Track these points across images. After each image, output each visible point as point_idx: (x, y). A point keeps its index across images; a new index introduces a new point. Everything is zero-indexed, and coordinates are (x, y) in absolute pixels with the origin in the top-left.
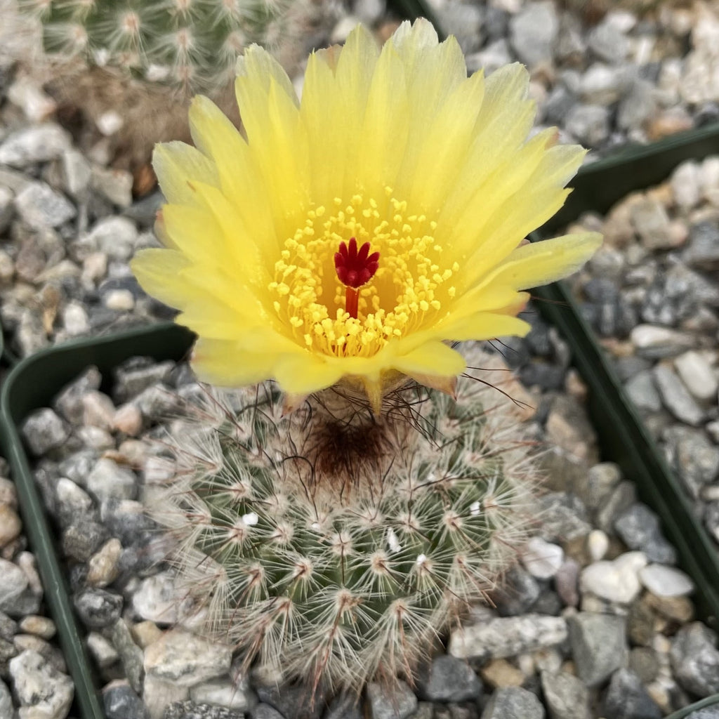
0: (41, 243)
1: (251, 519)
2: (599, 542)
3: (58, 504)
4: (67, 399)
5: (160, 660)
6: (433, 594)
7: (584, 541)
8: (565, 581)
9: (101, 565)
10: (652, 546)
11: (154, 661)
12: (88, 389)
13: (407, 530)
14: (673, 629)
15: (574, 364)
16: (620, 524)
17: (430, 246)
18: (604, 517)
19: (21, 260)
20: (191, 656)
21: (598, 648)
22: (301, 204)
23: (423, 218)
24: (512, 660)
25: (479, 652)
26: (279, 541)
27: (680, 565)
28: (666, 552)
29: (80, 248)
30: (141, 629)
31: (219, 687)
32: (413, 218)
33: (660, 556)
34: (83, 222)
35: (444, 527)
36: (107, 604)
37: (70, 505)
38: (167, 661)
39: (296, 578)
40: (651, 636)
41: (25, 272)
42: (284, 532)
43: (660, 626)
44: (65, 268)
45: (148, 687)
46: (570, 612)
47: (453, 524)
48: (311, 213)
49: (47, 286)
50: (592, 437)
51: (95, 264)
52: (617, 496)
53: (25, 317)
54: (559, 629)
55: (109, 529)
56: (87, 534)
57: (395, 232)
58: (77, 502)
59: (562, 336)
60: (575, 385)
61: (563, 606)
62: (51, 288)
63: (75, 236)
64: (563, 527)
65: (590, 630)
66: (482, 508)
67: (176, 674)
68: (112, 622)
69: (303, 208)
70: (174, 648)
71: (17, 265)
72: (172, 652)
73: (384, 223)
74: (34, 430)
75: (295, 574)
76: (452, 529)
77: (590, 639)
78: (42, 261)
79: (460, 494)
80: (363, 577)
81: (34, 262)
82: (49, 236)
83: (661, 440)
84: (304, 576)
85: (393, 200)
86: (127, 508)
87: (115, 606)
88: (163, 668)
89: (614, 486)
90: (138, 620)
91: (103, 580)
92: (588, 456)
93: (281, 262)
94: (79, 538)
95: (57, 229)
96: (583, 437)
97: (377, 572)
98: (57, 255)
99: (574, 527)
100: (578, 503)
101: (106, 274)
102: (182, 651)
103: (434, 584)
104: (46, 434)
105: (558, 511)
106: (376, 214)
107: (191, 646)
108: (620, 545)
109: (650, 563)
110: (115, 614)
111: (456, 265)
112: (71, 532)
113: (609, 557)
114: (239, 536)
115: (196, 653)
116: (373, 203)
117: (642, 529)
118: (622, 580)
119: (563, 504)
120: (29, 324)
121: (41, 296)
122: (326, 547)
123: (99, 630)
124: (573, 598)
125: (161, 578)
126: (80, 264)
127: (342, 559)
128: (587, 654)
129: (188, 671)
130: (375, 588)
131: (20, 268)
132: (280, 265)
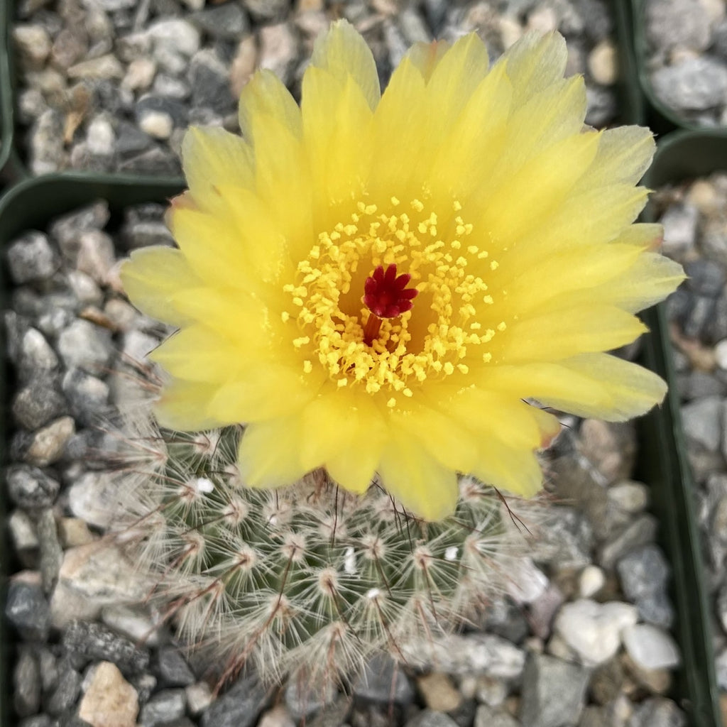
0: (88, 26)
1: (205, 485)
2: (593, 580)
3: (21, 355)
4: (65, 229)
5: (77, 574)
6: (376, 628)
7: (577, 574)
8: (541, 612)
9: (46, 443)
10: (650, 603)
11: (71, 572)
12: (91, 226)
13: (369, 555)
14: (641, 696)
16: (624, 566)
17: (480, 294)
18: (608, 553)
19: (59, 43)
20: (111, 578)
21: (548, 702)
22: (353, 194)
23: (484, 254)
25: (420, 663)
26: (229, 520)
27: (674, 633)
28: (663, 614)
29: (130, 47)
30: (69, 525)
31: (133, 614)
32: (473, 249)
33: (655, 616)
34: (142, 14)
35: (411, 563)
36: (41, 490)
37: (33, 360)
38: (84, 578)
39: (233, 568)
40: (614, 698)
41: (60, 58)
42: (237, 511)
43: (628, 689)
44: (107, 65)
45: (59, 595)
46: (535, 645)
47: (422, 562)
48: (361, 205)
49: (80, 85)
50: (631, 448)
51: (141, 72)
52: (632, 532)
53: (45, 119)
54: (515, 664)
55: (68, 405)
56: (41, 404)
57: (449, 258)
58: (41, 360)
61: (531, 634)
62: (84, 89)
63: (128, 29)
64: (560, 552)
65: (547, 679)
66: (460, 554)
67: (90, 593)
68: (41, 509)
69: (353, 198)
70: (96, 564)
71: (54, 47)
72: (92, 567)
73: (440, 244)
74: (20, 257)
75: (235, 561)
76: (420, 567)
77: (544, 690)
78: (84, 48)
79: (440, 534)
80: (307, 590)
81: (75, 46)
82: (99, 20)
83: (704, 486)
84: (244, 568)
85: (459, 220)
86: (93, 387)
87: (48, 492)
88: (78, 584)
89: (634, 515)
90: (68, 513)
91: (45, 458)
92: (620, 469)
93: (307, 263)
94: (32, 405)
95: (110, 14)
96: (621, 447)
97: (323, 590)
98: (102, 45)
99: (570, 558)
100: (585, 529)
101: (151, 87)
102: (103, 570)
104: (32, 265)
105: (558, 534)
106: (434, 232)
107: (114, 567)
108: (615, 591)
109: (641, 622)
110: (47, 501)
111: (502, 326)
112: (24, 395)
113: (600, 598)
114: (189, 496)
115: (117, 577)
116: (433, 219)
117: (646, 580)
118: (600, 641)
119: (567, 527)
120: (47, 129)
121: (70, 93)
122: (278, 545)
123: (26, 511)
124: (544, 631)
125: (106, 477)
127: (289, 565)
128: (535, 705)
129: (104, 593)
130: (314, 608)
131: (56, 50)
132: (304, 266)
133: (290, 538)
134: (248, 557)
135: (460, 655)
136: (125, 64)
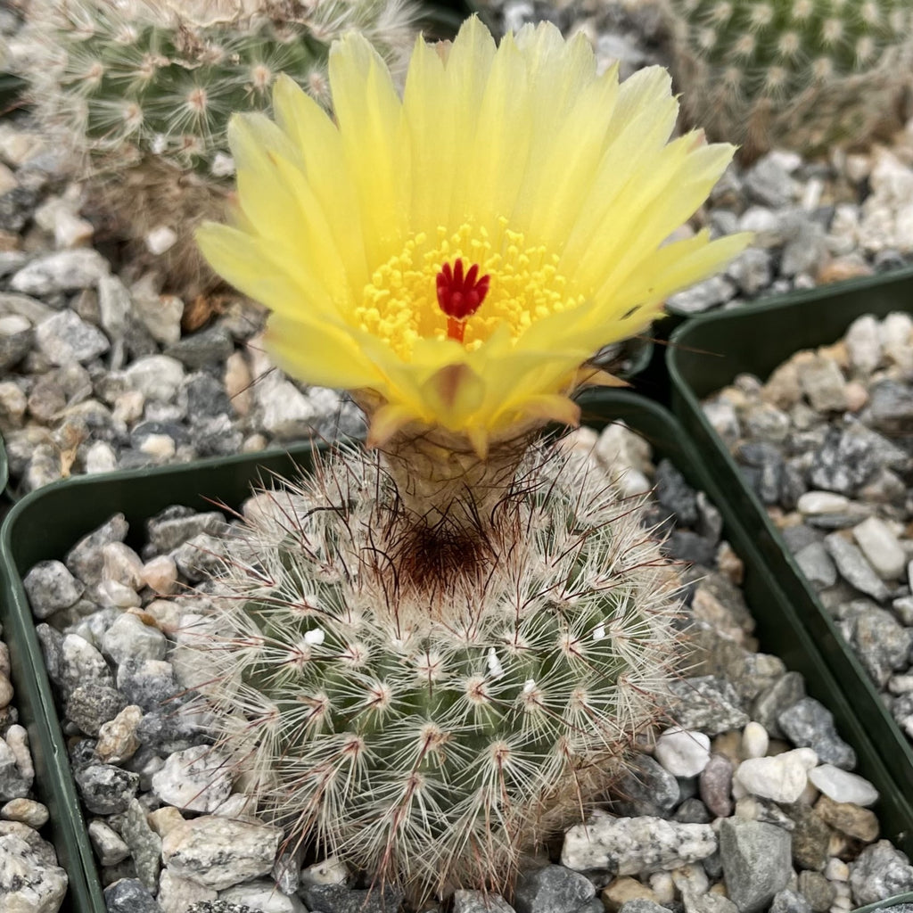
1: (315, 636)
2: (757, 736)
3: (64, 665)
4: (84, 551)
5: (184, 845)
7: (740, 733)
8: (714, 781)
9: (115, 735)
10: (825, 743)
11: (176, 845)
12: (111, 539)
13: (512, 650)
14: (854, 851)
15: (726, 535)
16: (783, 719)
18: (763, 709)
19: (35, 396)
20: (227, 842)
21: (754, 858)
24: (644, 878)
25: (601, 861)
28: (844, 752)
29: (110, 386)
30: (160, 818)
31: (258, 890)
33: (835, 756)
34: (118, 357)
35: (559, 651)
36: (118, 779)
37: (78, 667)
38: (193, 846)
39: (369, 706)
41: (39, 410)
42: (358, 654)
43: (836, 847)
44: (92, 407)
47: (571, 650)
49: (67, 423)
50: (750, 624)
51: (128, 404)
52: (780, 685)
53: (37, 454)
54: (706, 839)
55: (127, 694)
56: (99, 698)
58: (87, 663)
59: (711, 501)
60: (727, 559)
61: (712, 815)
62: (72, 425)
65: (745, 837)
67: (205, 863)
68: (124, 805)
70: (202, 832)
71: (31, 401)
72: (199, 836)
74: (38, 582)
75: (368, 702)
76: (570, 655)
77: (744, 847)
78: (62, 401)
79: (580, 612)
80: (455, 706)
81: (53, 400)
82: (75, 370)
83: (837, 618)
84: (379, 705)
85: (508, 231)
86: (153, 669)
87: (127, 781)
88: (189, 854)
89: (777, 677)
90: (159, 804)
91: (115, 755)
94: (87, 701)
95: (84, 364)
96: (739, 623)
97: (474, 701)
98: (80, 394)
99: (726, 713)
100: (731, 690)
101: (142, 417)
102: (213, 836)
103: (546, 721)
104: (54, 590)
105: (705, 695)
107: (225, 831)
108: (782, 741)
109: (822, 763)
110: (129, 794)
112: (78, 693)
114: (299, 661)
115: (232, 839)
117: (813, 724)
118: (786, 773)
119: (712, 687)
120: (42, 462)
121: (57, 435)
124: (724, 806)
125: (191, 753)
126: (110, 406)
127: (430, 683)
128: (741, 865)
129: (221, 861)
130: (470, 720)
131: (33, 403)
134: (382, 693)
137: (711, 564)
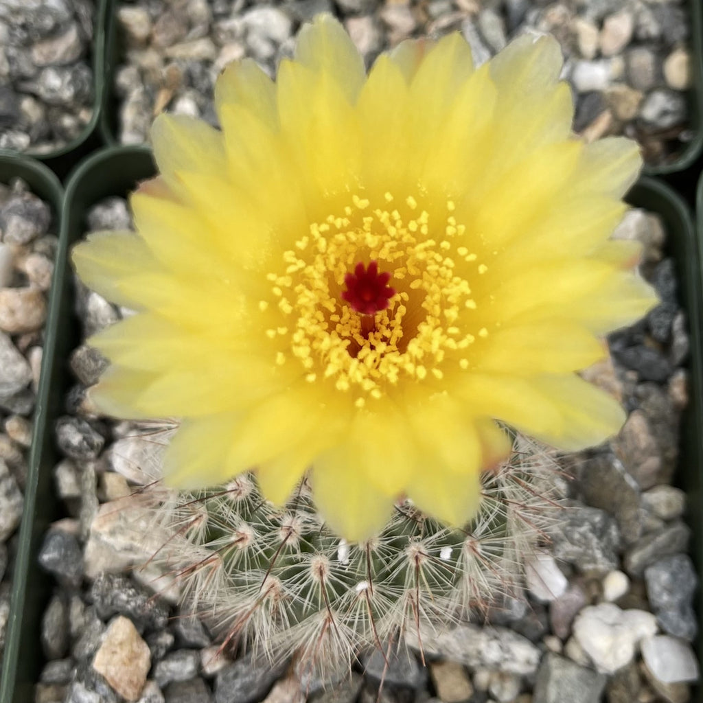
0: (190, 10)
2: (617, 585)
3: (85, 313)
5: (106, 529)
6: (364, 620)
7: (599, 581)
8: (560, 612)
10: (673, 614)
11: (101, 526)
16: (651, 573)
17: (464, 297)
18: (635, 559)
19: (160, 24)
20: (138, 537)
22: (347, 187)
23: (472, 258)
25: (434, 651)
26: (232, 496)
28: (686, 626)
29: (223, 32)
30: (110, 480)
32: (462, 251)
33: (677, 628)
35: (406, 557)
36: (85, 443)
37: (96, 319)
38: (112, 533)
39: (230, 545)
41: (159, 39)
42: (240, 487)
43: (646, 699)
44: (201, 48)
45: (91, 546)
46: (554, 644)
47: (417, 559)
48: (356, 199)
49: (174, 64)
50: (672, 453)
52: (662, 539)
53: (135, 94)
54: (528, 662)
56: (96, 362)
57: (438, 258)
58: (103, 319)
60: (678, 389)
61: (550, 632)
62: (176, 69)
63: (226, 15)
64: (584, 554)
65: (558, 682)
66: (455, 555)
67: (118, 548)
68: (86, 461)
69: (349, 191)
70: (125, 520)
71: (154, 29)
72: (122, 523)
73: (431, 243)
75: (233, 539)
76: (413, 563)
77: (552, 693)
78: (184, 32)
79: (435, 532)
80: (298, 576)
81: (175, 29)
85: (451, 220)
87: (92, 446)
88: (105, 538)
89: (668, 522)
90: (110, 469)
91: (94, 414)
92: (659, 473)
93: (291, 253)
94: (87, 361)
96: (663, 450)
97: (314, 577)
98: (199, 29)
99: (594, 560)
100: (614, 532)
102: (132, 528)
105: (584, 535)
106: (424, 230)
107: (142, 524)
109: (661, 632)
110: (92, 455)
111: (483, 333)
112: (81, 353)
113: (623, 603)
116: (424, 217)
117: (671, 592)
118: (613, 649)
119: (594, 530)
120: (137, 103)
121: (164, 71)
122: (275, 527)
123: (73, 462)
124: (562, 631)
129: (130, 549)
131: (157, 32)
132: (289, 256)
133: (287, 521)
134: (246, 535)
135: (471, 649)
136: (218, 46)
137: (663, 383)
